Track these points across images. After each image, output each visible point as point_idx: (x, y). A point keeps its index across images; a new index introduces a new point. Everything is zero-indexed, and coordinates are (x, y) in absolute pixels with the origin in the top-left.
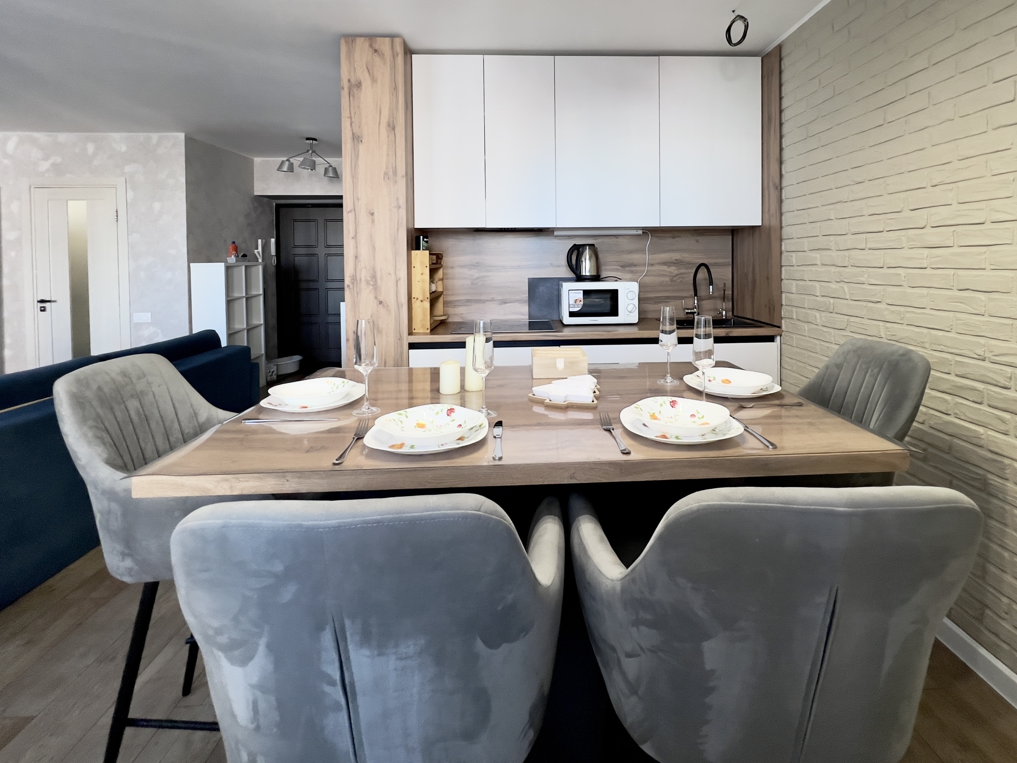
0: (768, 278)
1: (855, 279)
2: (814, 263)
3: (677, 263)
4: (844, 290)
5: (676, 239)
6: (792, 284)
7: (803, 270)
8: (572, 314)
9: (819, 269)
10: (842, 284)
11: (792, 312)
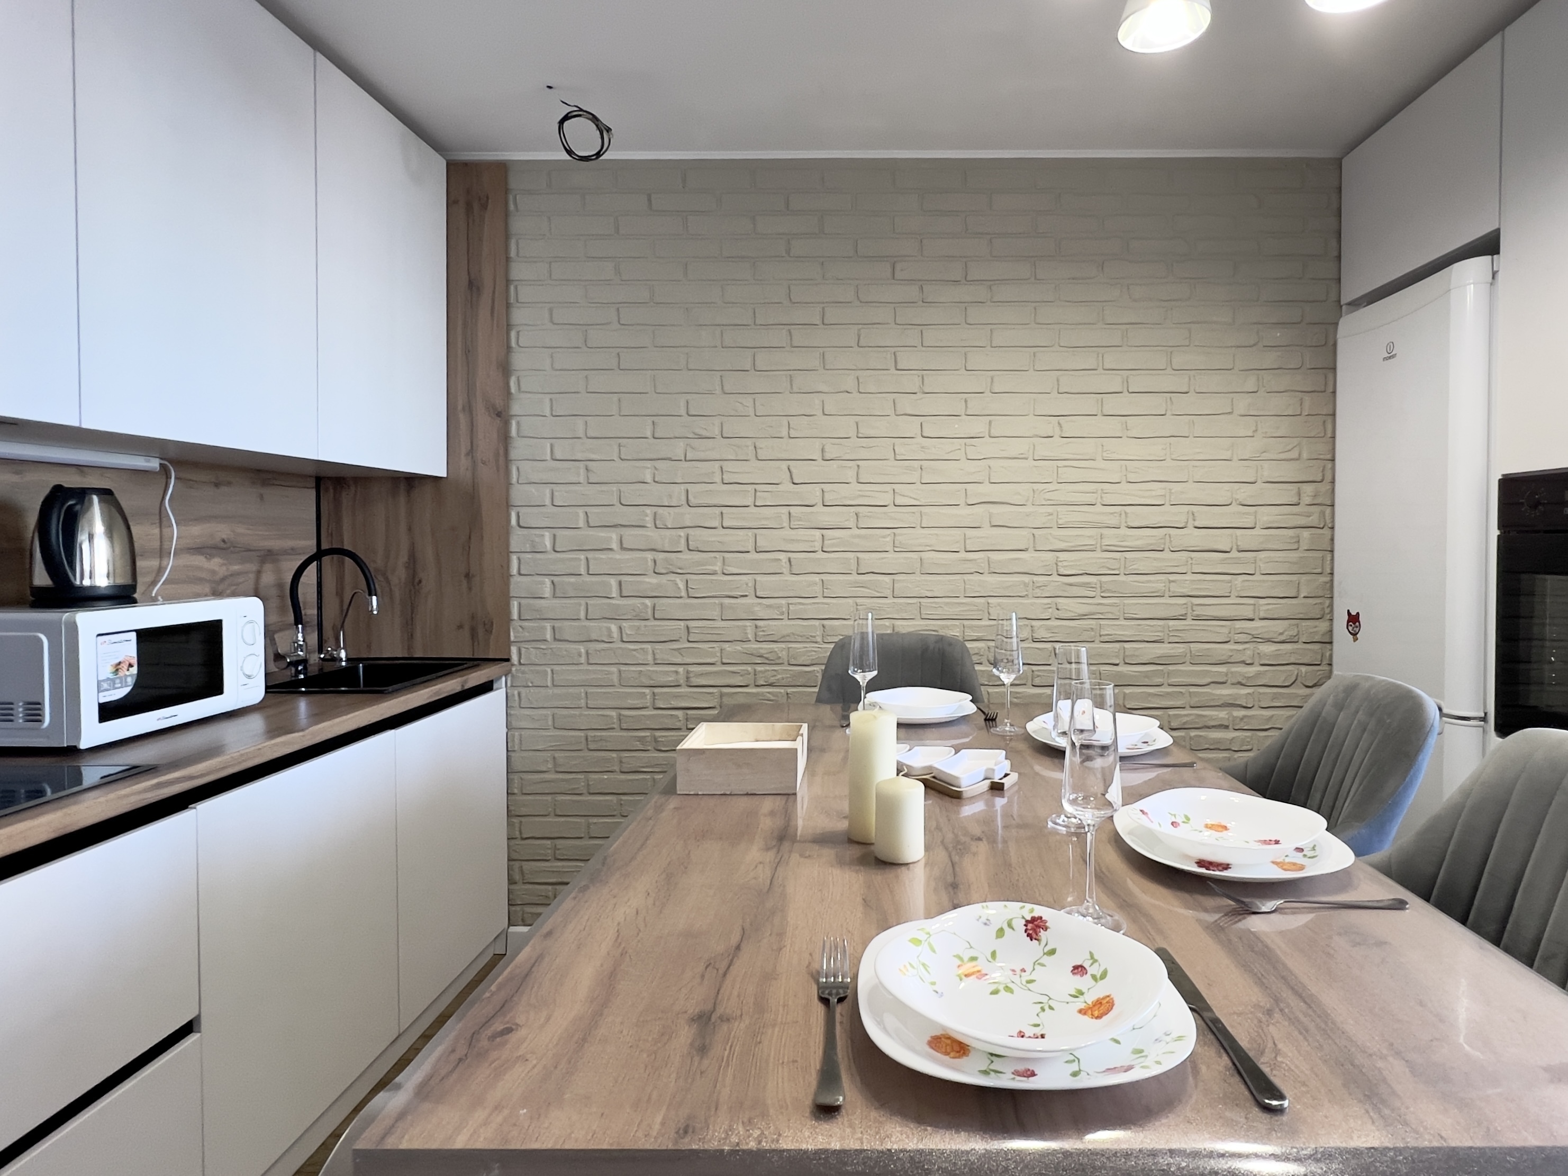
0: (467, 576)
1: (698, 568)
2: (604, 546)
3: (224, 549)
4: (677, 584)
5: (224, 489)
6: (543, 583)
7: (576, 559)
8: (108, 712)
9: (618, 557)
10: (672, 577)
11: (544, 628)
